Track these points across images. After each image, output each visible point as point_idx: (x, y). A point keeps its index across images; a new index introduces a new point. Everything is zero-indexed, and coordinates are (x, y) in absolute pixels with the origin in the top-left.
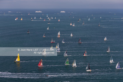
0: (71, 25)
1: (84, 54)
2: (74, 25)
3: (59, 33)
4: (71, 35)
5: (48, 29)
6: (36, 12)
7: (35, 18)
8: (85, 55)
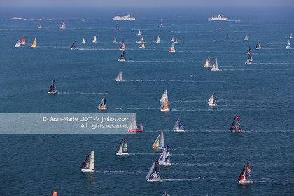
0: (207, 65)
1: (241, 178)
2: (215, 68)
3: (164, 98)
4: (211, 102)
5: (119, 79)
6: (115, 19)
7: (95, 41)
8: (243, 181)
